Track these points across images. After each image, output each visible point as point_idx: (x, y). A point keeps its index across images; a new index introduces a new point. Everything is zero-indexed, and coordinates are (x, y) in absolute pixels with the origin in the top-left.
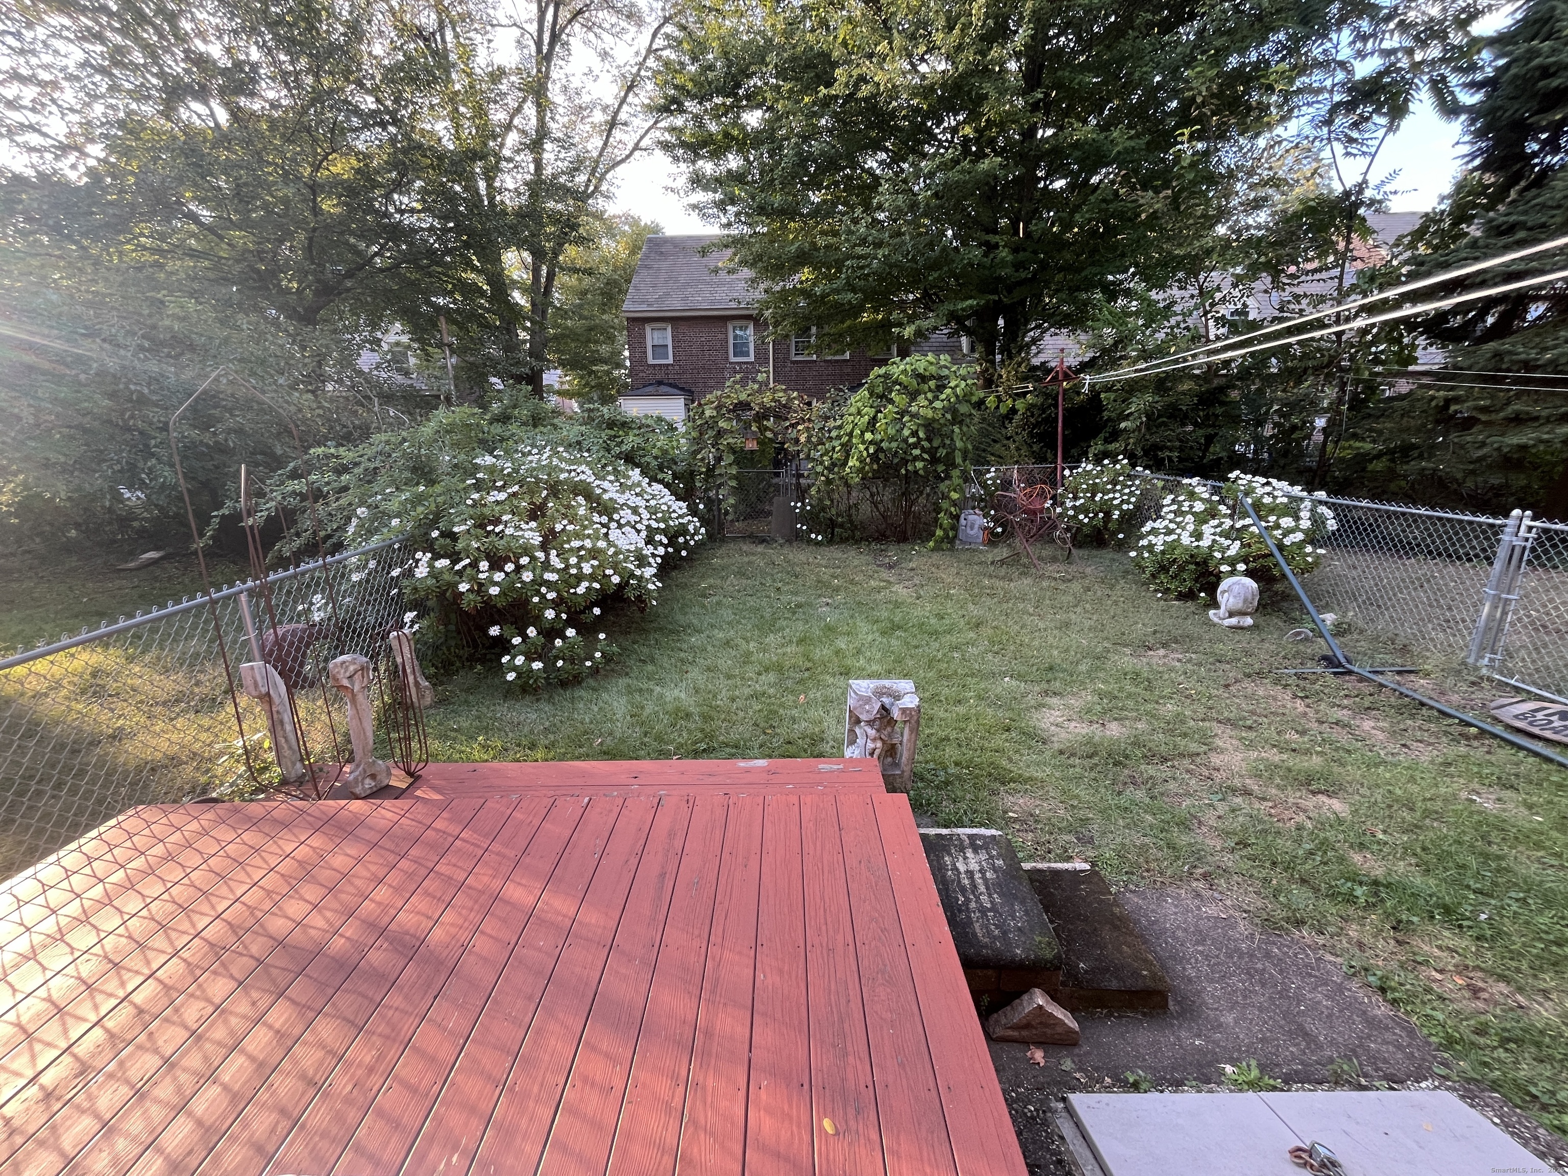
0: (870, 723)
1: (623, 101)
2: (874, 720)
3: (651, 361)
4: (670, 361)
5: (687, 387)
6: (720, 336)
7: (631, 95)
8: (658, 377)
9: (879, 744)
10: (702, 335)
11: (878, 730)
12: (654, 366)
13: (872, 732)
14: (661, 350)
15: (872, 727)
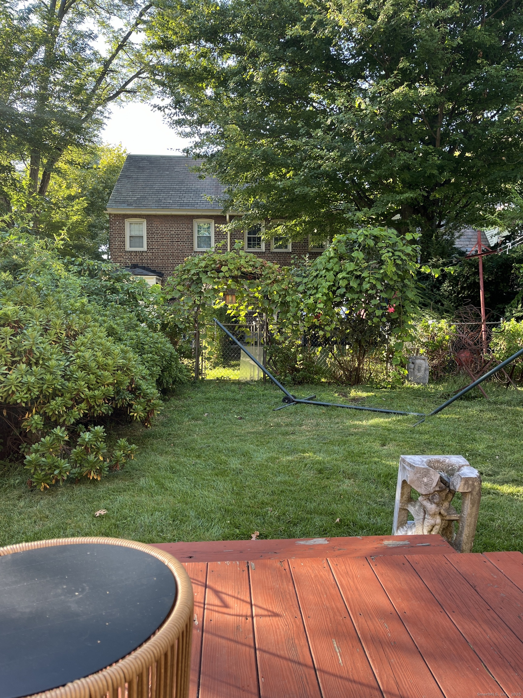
0: (429, 497)
1: (113, 57)
2: (433, 494)
3: (128, 248)
4: (145, 248)
5: (158, 270)
6: (187, 231)
7: (120, 52)
8: (134, 262)
9: (438, 520)
10: (174, 229)
11: (438, 505)
12: (131, 252)
13: (431, 507)
14: (137, 240)
15: (431, 501)
